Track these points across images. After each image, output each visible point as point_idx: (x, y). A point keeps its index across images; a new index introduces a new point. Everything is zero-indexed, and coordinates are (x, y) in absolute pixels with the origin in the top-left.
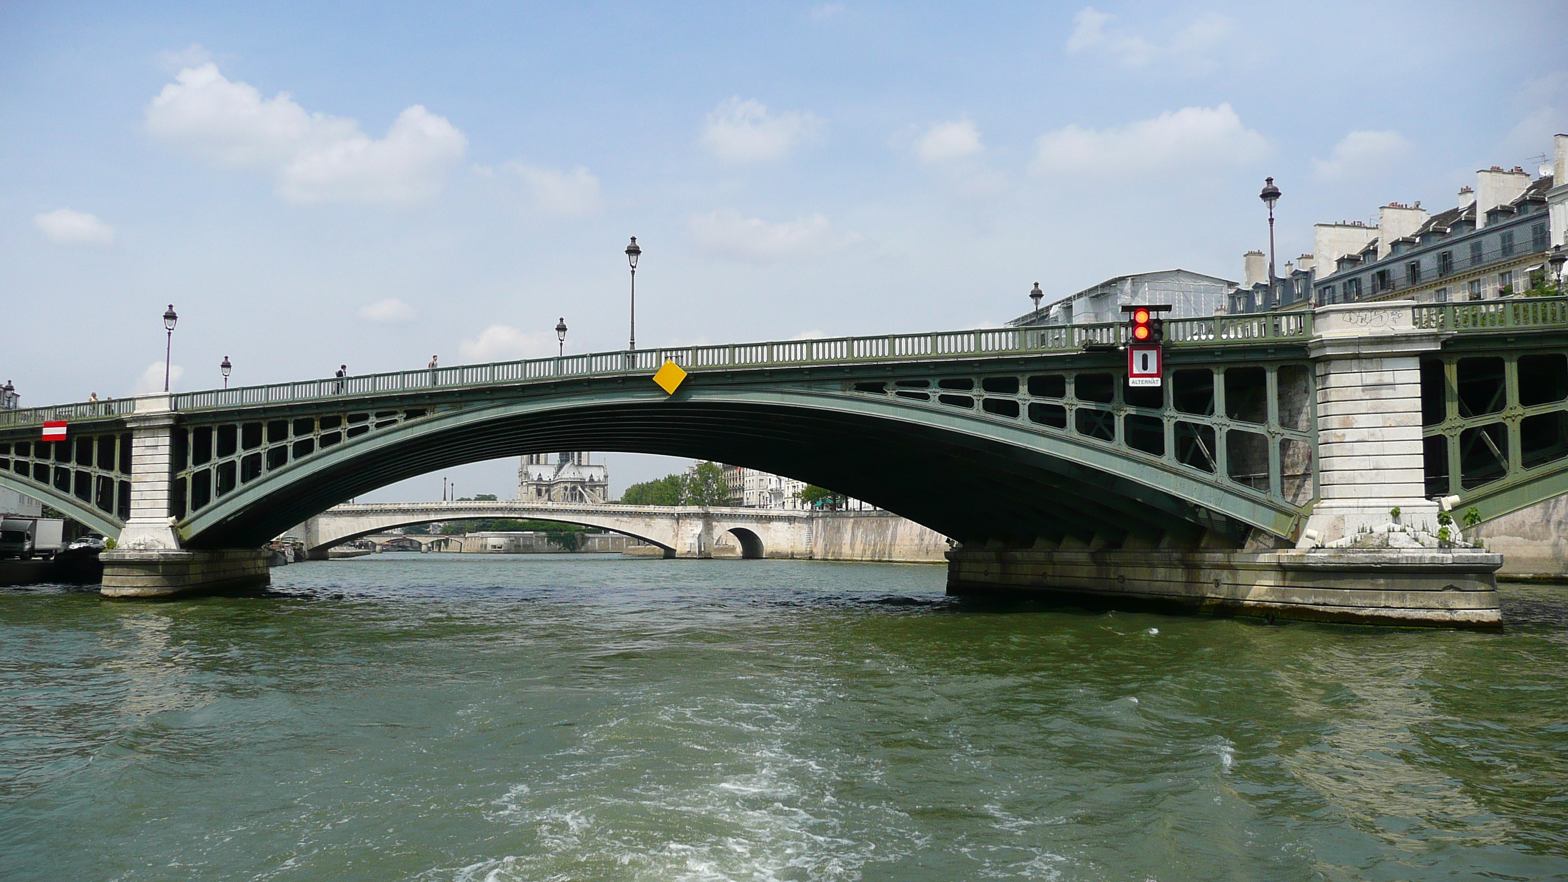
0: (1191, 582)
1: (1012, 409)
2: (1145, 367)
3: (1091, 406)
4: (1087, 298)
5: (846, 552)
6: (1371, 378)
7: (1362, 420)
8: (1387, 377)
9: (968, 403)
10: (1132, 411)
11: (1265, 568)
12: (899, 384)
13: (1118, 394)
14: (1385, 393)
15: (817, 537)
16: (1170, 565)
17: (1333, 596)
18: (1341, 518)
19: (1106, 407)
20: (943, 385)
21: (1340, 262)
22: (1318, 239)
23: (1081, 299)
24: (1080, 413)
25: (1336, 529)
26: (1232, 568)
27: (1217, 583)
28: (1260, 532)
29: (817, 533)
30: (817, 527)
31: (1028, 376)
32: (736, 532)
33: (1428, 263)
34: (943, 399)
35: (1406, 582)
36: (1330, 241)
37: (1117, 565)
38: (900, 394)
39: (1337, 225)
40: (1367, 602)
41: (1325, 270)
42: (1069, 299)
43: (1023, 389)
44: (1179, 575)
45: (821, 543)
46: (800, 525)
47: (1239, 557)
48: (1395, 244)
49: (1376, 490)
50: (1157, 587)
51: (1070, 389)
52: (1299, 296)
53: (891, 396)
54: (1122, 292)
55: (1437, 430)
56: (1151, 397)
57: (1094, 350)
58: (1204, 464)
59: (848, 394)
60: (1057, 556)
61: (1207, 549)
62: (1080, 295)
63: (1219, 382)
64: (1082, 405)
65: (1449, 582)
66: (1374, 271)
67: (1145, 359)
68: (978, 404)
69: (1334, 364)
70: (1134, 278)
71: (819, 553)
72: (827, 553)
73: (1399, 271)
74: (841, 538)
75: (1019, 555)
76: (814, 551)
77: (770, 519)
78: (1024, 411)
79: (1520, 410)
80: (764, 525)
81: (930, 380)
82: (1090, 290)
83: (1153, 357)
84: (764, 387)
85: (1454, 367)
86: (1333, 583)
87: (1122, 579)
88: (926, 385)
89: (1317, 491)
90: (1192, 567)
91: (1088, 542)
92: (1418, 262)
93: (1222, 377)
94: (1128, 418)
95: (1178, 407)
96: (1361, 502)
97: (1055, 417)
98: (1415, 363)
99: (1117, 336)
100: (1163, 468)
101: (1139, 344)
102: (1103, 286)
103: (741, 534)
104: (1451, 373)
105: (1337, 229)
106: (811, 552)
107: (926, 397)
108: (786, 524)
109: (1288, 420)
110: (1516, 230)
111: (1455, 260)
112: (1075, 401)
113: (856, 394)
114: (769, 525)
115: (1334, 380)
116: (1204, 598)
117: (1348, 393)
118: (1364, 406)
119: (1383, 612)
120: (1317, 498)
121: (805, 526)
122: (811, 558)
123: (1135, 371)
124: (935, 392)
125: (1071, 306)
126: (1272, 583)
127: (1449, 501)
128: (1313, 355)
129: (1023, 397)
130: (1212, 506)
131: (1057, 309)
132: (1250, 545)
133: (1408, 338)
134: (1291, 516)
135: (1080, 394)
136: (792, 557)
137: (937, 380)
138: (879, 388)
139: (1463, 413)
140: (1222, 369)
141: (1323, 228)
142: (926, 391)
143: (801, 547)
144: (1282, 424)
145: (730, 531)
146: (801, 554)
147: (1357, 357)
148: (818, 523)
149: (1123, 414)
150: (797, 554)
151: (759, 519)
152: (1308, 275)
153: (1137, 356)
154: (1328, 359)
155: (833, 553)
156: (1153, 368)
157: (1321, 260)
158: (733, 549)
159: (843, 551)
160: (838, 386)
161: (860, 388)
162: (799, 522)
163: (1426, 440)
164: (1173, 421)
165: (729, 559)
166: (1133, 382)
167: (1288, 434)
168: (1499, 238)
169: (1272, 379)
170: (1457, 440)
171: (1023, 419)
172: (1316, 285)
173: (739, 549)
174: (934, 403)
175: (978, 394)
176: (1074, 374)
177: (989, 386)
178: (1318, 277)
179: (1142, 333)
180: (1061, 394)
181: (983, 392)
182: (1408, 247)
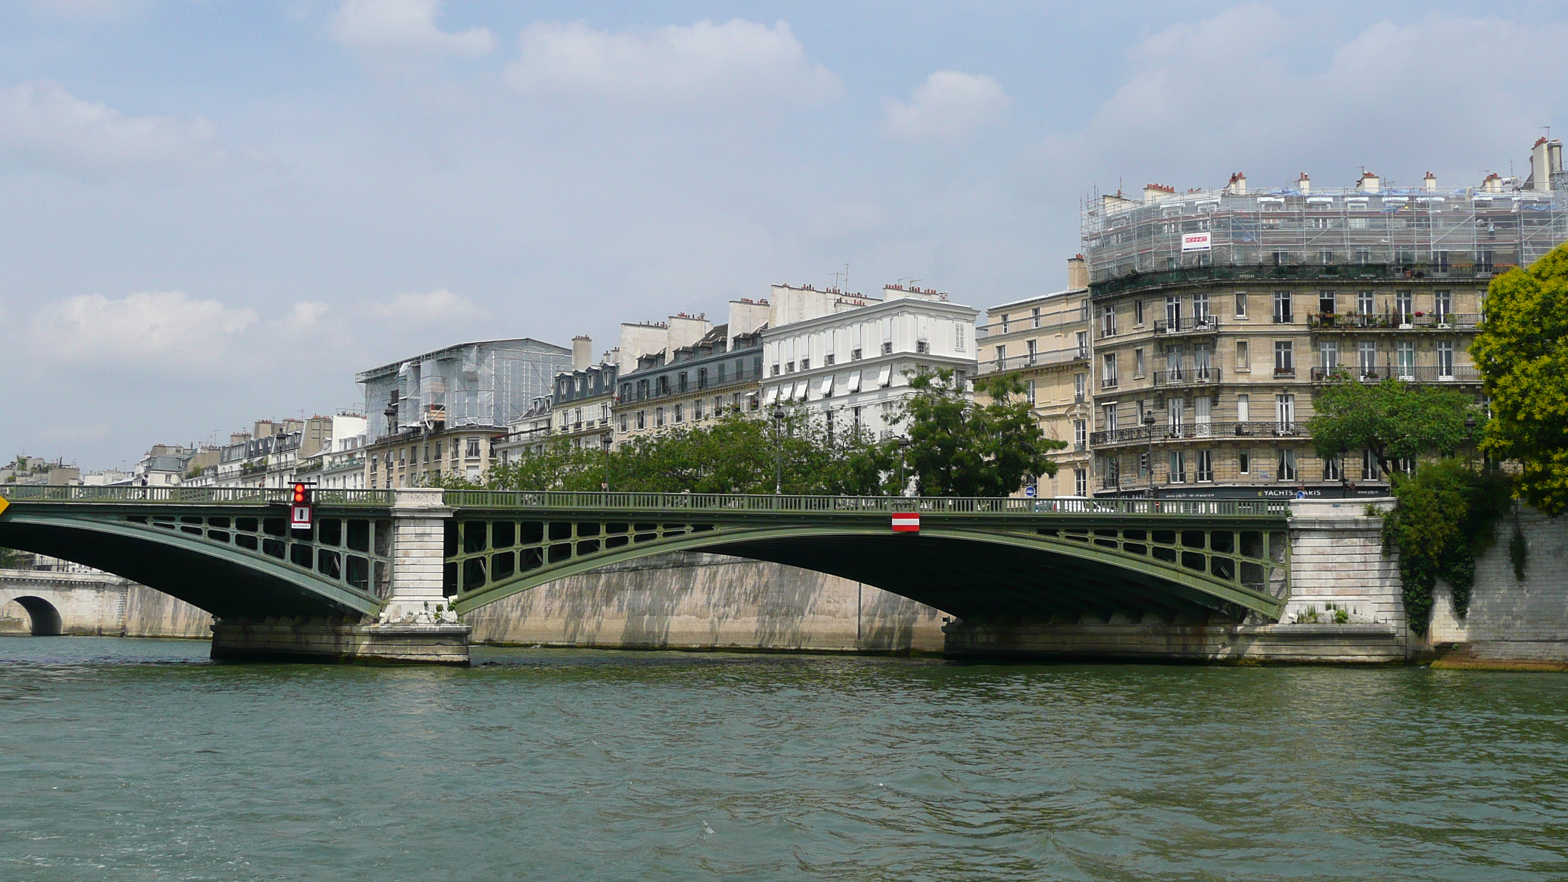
0: (338, 643)
1: (225, 537)
2: (301, 518)
3: (272, 538)
4: (435, 361)
5: (167, 626)
6: (420, 530)
7: (414, 553)
8: (428, 530)
9: (198, 532)
10: (295, 541)
11: (365, 634)
12: (156, 518)
13: (288, 533)
14: (426, 538)
15: (131, 609)
16: (328, 634)
17: (389, 649)
18: (400, 607)
19: (281, 539)
20: (184, 520)
21: (640, 360)
22: (623, 337)
23: (429, 362)
24: (266, 542)
25: (397, 613)
26: (353, 635)
27: (347, 644)
28: (366, 615)
29: (131, 605)
30: (133, 596)
31: (236, 517)
32: (27, 602)
33: (692, 375)
34: (184, 529)
35: (419, 641)
36: (634, 339)
37: (307, 634)
38: (155, 524)
39: (641, 325)
40: (402, 652)
41: (628, 367)
42: (419, 358)
43: (233, 525)
44: (332, 639)
45: (136, 615)
46: (111, 593)
47: (355, 629)
48: (677, 352)
49: (419, 592)
50: (324, 647)
51: (261, 527)
52: (607, 388)
53: (150, 525)
54: (468, 359)
55: (452, 560)
56: (305, 535)
57: (274, 506)
58: (335, 574)
59: (122, 522)
60: (276, 628)
61: (346, 624)
62: (428, 356)
63: (344, 527)
64: (267, 537)
65: (437, 641)
66: (658, 375)
67: (302, 512)
68: (205, 533)
69: (402, 521)
70: (481, 345)
71: (133, 627)
72: (143, 628)
73: (673, 378)
74: (161, 611)
75: (255, 627)
76: (128, 625)
77: (71, 585)
78: (233, 539)
79: (492, 550)
80: (62, 593)
81: (175, 517)
82: (438, 353)
83: (306, 511)
84: (64, 515)
85: (463, 525)
86: (390, 642)
87: (307, 642)
88: (173, 519)
89: (392, 592)
90: (338, 635)
91: (293, 618)
92: (686, 373)
93: (346, 524)
94: (293, 545)
95: (322, 540)
96: (411, 598)
97: (251, 544)
98: (442, 523)
99: (289, 497)
100: (311, 576)
101: (297, 504)
102: (450, 350)
103: (32, 605)
104: (461, 529)
105: (641, 328)
106: (124, 627)
107: (172, 527)
108: (92, 593)
109: (381, 550)
110: (745, 358)
111: (709, 377)
112: (263, 534)
113: (127, 523)
114: (69, 593)
115: (401, 530)
116: (342, 653)
117: (408, 538)
118: (415, 545)
119: (409, 657)
120: (392, 596)
121: (117, 595)
122: (122, 635)
123: (296, 520)
124: (178, 524)
125: (419, 367)
126: (367, 643)
127: (453, 598)
128: (393, 515)
129: (233, 530)
130: (337, 599)
131: (406, 368)
132: (362, 621)
133: (436, 510)
134: (378, 605)
135: (266, 531)
136: (100, 632)
137: (180, 517)
138: (142, 520)
139: (466, 551)
140: (346, 520)
141: (628, 327)
142: (173, 523)
143: (112, 621)
144: (377, 553)
145: (17, 600)
146: (111, 630)
147: (414, 518)
148: (133, 591)
149: (290, 543)
150: (106, 630)
151: (57, 585)
152: (614, 369)
153: (297, 511)
154: (399, 518)
155: (151, 628)
156: (306, 517)
157: (625, 357)
158: (18, 623)
159: (163, 626)
160: (116, 517)
161: (130, 519)
162: (109, 590)
163: (445, 565)
164: (318, 549)
165: (12, 635)
166: (294, 526)
167: (380, 559)
168: (735, 364)
169: (372, 527)
170: (462, 565)
171: (232, 544)
172: (619, 381)
173: (27, 623)
174: (177, 531)
175: (205, 527)
176: (263, 518)
177: (212, 522)
178: (621, 373)
179: (299, 497)
180: (255, 529)
181: (208, 526)
182: (687, 356)
